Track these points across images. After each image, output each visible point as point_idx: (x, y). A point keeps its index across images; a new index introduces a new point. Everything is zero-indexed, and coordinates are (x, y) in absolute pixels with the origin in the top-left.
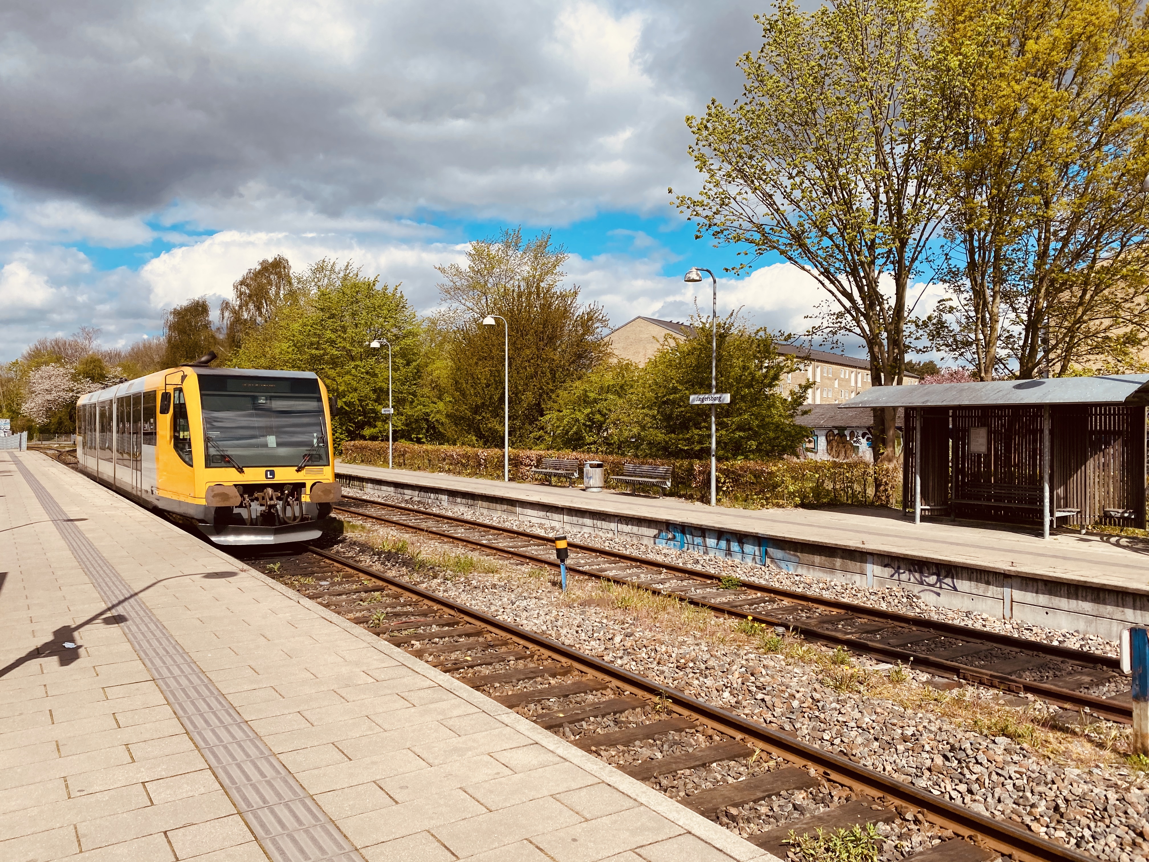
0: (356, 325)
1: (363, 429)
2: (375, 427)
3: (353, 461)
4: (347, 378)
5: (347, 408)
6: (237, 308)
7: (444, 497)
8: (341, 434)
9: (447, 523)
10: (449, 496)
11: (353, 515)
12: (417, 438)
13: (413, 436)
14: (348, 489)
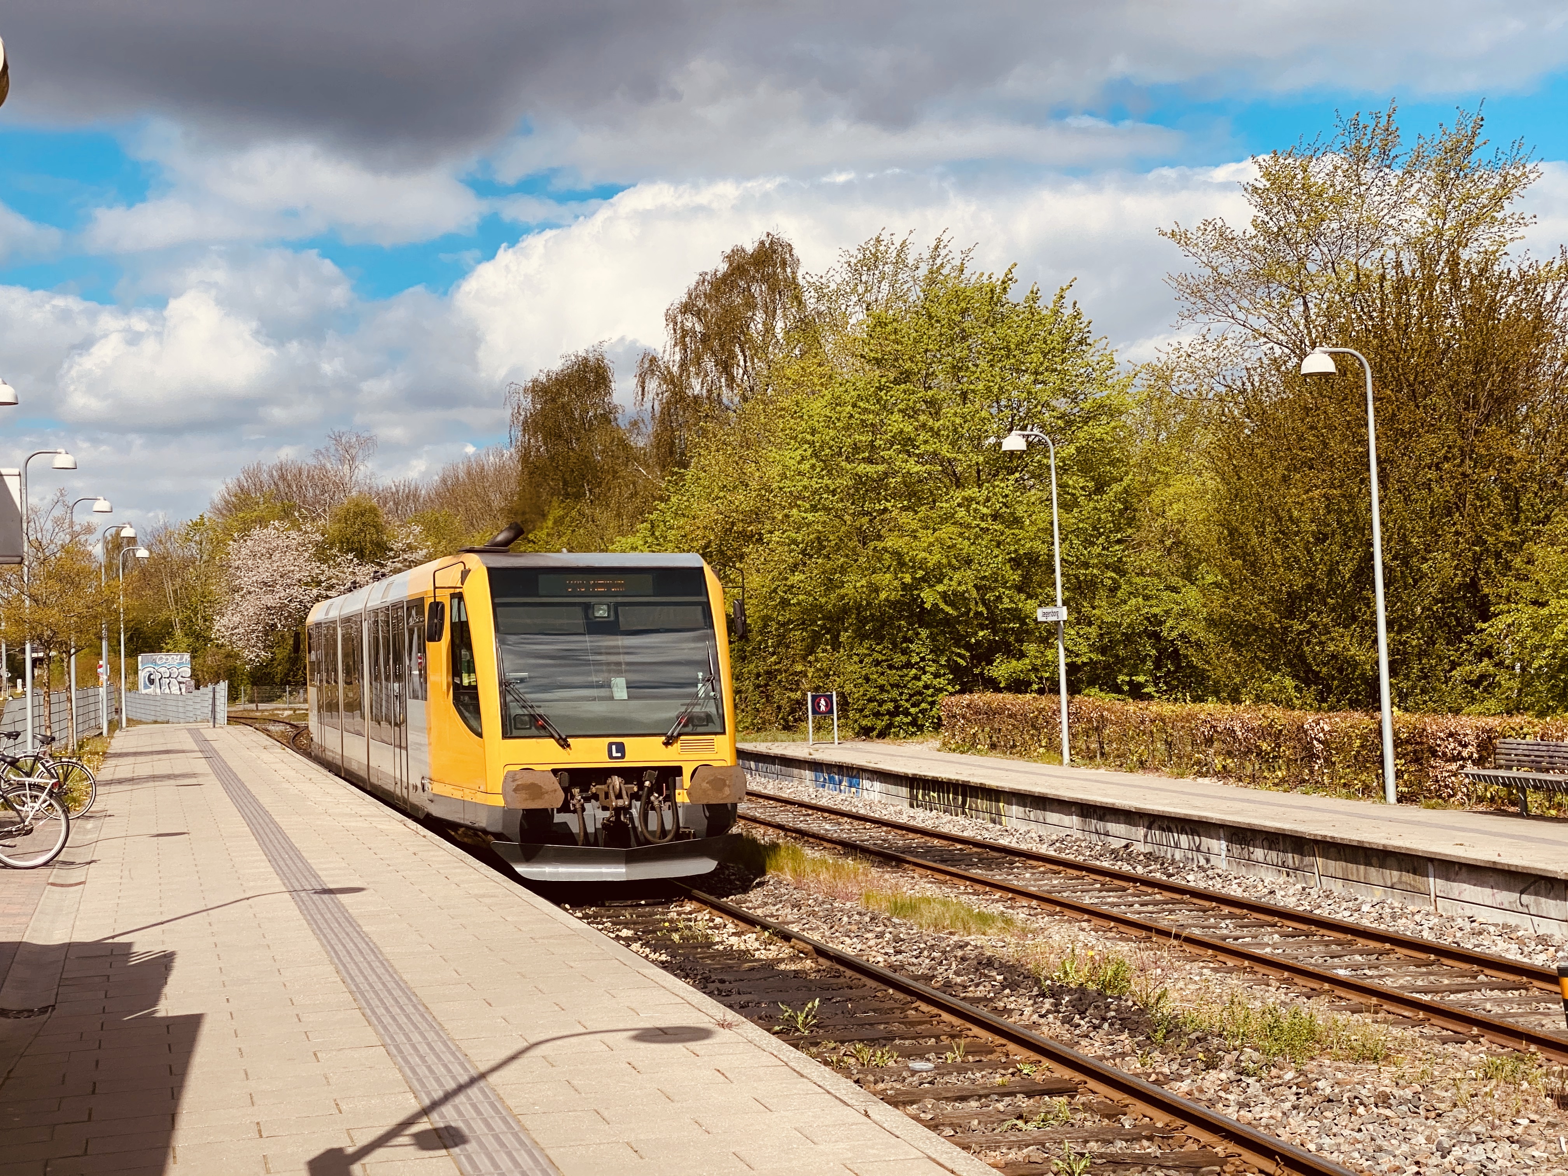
0: (964, 395)
1: (990, 662)
2: (1022, 655)
3: (970, 745)
4: (947, 531)
5: (949, 609)
6: (675, 370)
7: (1218, 846)
8: (936, 676)
9: (1231, 916)
10: (1230, 840)
11: (978, 887)
12: (1130, 683)
13: (1121, 678)
14: (961, 819)
